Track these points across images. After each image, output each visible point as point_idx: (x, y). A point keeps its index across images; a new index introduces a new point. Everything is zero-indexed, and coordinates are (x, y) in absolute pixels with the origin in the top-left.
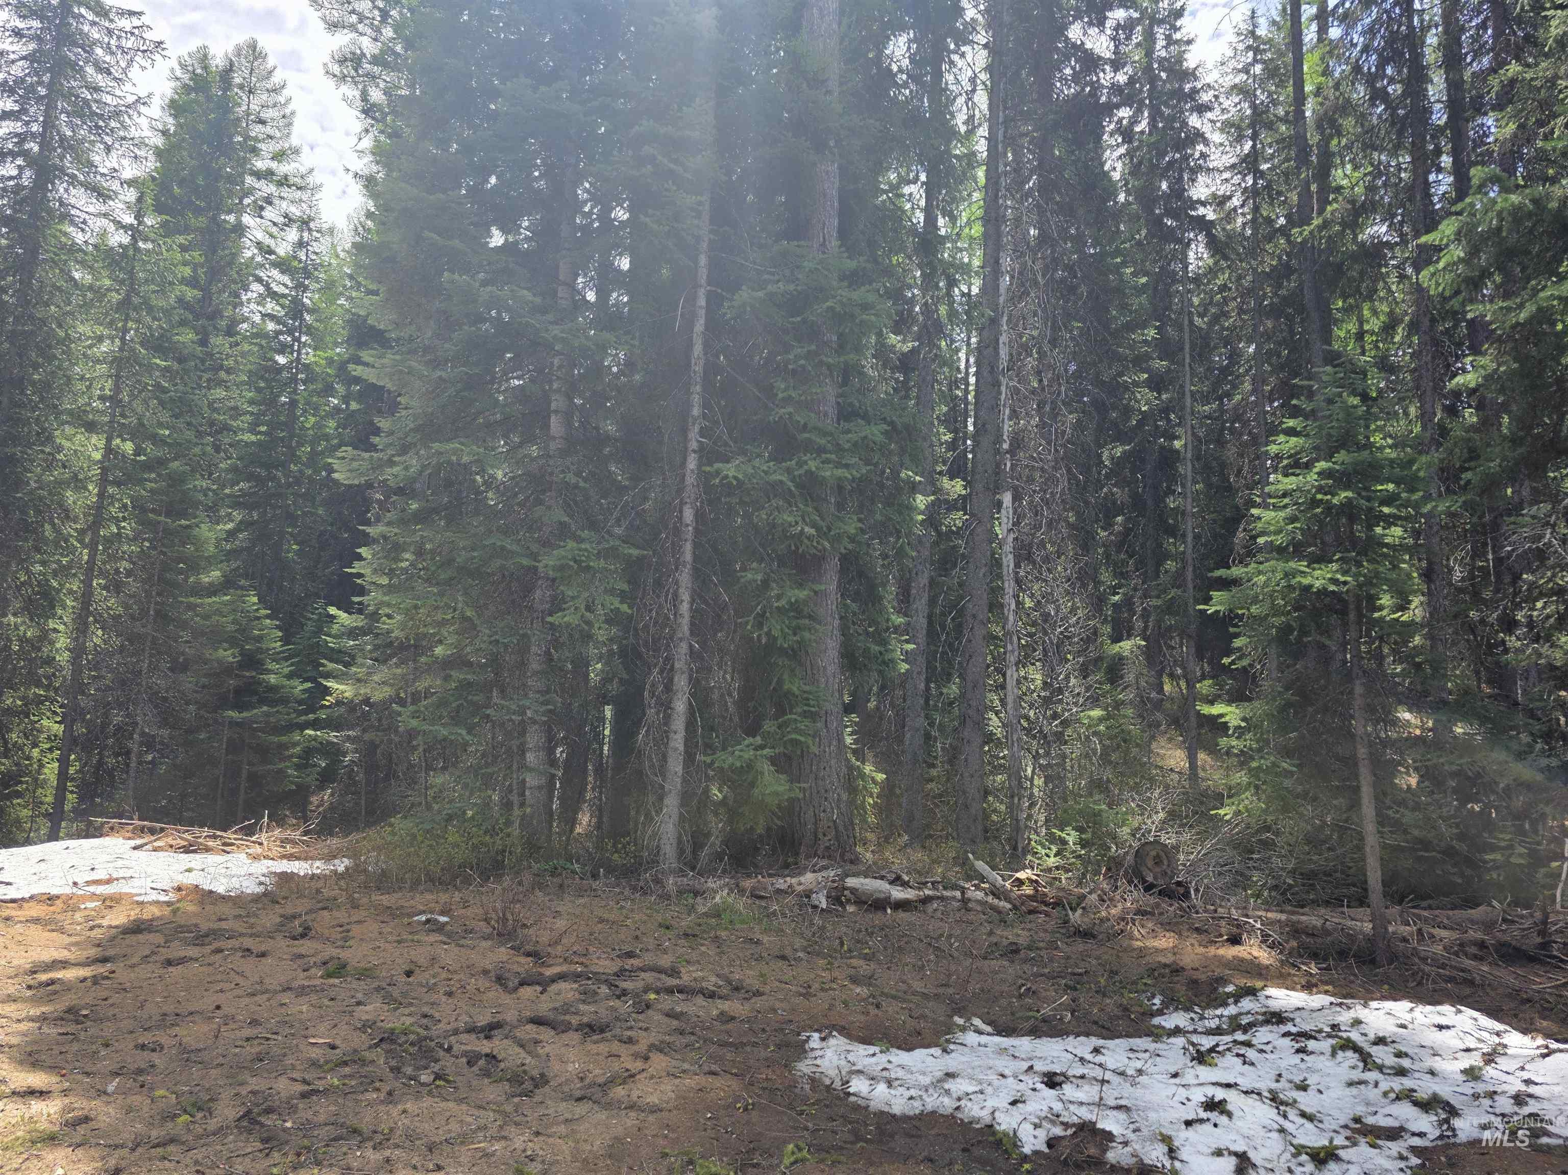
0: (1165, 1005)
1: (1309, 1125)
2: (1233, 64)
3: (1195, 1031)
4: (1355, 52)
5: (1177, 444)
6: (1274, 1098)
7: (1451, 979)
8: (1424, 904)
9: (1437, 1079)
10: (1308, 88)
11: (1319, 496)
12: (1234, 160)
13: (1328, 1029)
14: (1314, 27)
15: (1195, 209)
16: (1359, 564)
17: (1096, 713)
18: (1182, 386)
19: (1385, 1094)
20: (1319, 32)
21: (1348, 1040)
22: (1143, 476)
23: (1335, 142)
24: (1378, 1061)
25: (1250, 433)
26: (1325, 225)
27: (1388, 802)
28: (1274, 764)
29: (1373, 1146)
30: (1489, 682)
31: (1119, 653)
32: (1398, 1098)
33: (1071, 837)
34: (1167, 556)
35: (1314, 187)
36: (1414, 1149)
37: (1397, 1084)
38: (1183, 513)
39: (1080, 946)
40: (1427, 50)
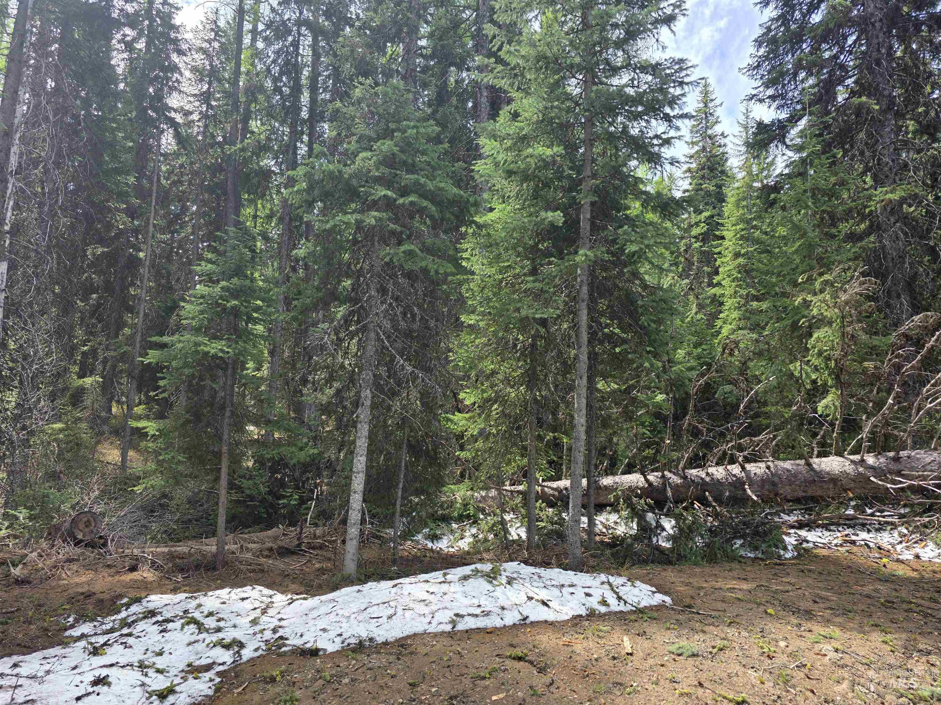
0: (76, 621)
1: (160, 676)
2: (201, 35)
3: (95, 634)
4: (269, 61)
5: (141, 255)
6: (142, 666)
7: (253, 571)
8: (246, 531)
9: (237, 629)
10: (243, 69)
11: (220, 301)
12: (196, 92)
13: (181, 614)
14: (249, 36)
15: (170, 112)
16: (237, 343)
17: (58, 426)
18: (148, 219)
19: (208, 645)
20: (252, 40)
21: (193, 618)
22: (115, 271)
23: (253, 105)
24: (207, 626)
25: (187, 258)
26: (243, 150)
27: (235, 476)
28: (173, 457)
29: (195, 678)
30: (294, 411)
31: (82, 385)
32: (214, 646)
33: (22, 514)
34: (125, 325)
35: (240, 126)
36: (219, 674)
37: (215, 638)
38: (139, 299)
39: (17, 591)
40: (303, 77)
